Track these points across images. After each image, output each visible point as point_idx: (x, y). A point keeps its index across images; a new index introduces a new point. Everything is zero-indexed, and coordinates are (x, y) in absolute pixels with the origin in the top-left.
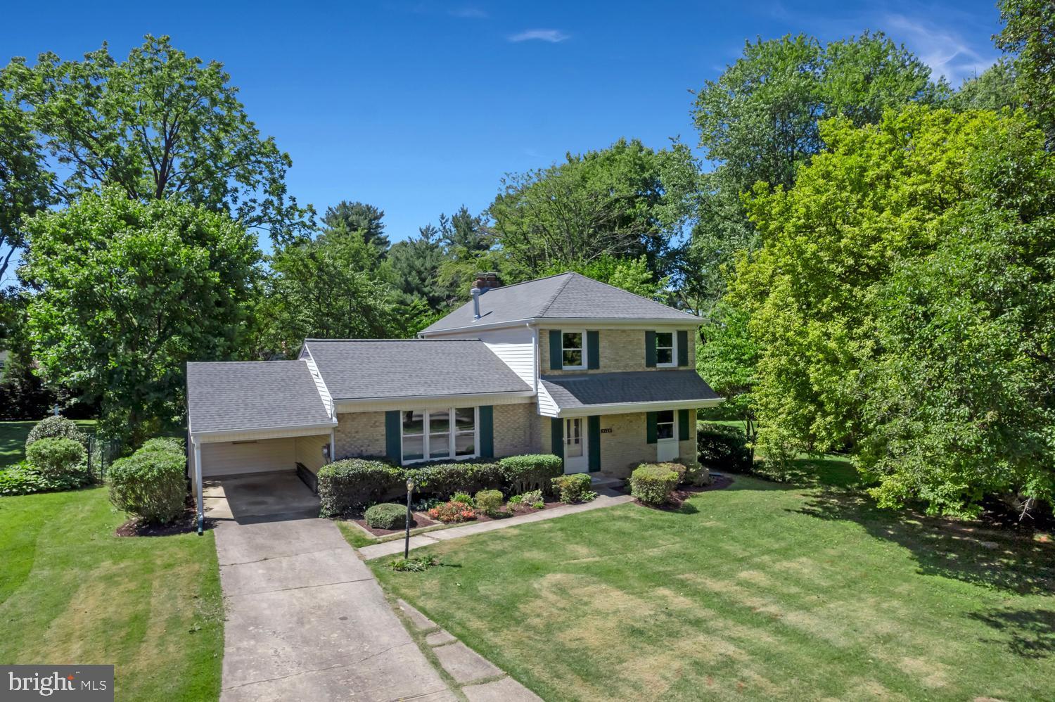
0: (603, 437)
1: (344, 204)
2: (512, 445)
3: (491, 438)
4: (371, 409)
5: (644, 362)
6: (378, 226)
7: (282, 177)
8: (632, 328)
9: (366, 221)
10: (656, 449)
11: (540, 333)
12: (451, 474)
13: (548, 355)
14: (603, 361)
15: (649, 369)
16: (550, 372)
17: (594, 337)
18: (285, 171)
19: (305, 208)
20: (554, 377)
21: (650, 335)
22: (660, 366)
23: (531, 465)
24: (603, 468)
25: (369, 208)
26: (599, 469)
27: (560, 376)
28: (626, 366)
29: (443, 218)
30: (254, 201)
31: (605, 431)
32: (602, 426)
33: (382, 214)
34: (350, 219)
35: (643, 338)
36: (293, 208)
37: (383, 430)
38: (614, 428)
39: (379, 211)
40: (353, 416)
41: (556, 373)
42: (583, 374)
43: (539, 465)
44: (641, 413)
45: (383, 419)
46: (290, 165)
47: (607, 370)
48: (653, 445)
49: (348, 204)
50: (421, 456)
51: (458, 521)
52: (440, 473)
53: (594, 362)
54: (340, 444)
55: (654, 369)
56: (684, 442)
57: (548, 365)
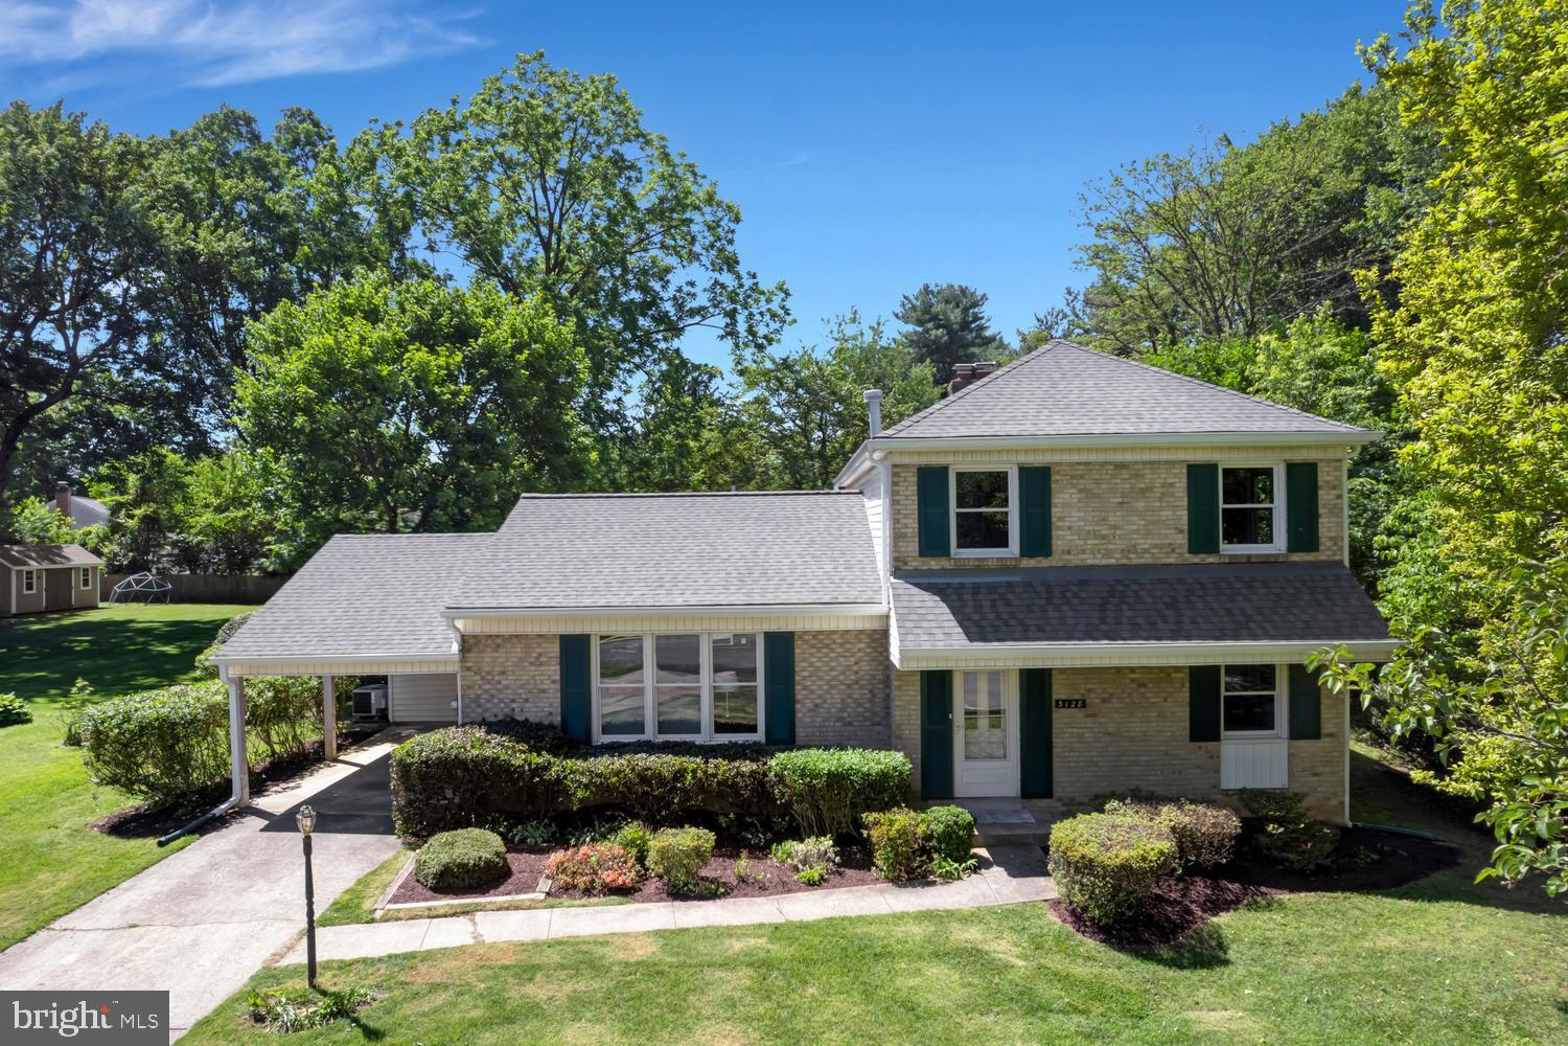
0: (1060, 718)
1: (926, 287)
2: (839, 719)
3: (790, 701)
4: (528, 629)
5: (1182, 540)
6: (976, 318)
7: (731, 242)
8: (1146, 457)
9: (958, 311)
10: (1216, 756)
11: (895, 475)
12: (643, 777)
13: (912, 524)
14: (1061, 538)
15: (1196, 559)
16: (915, 563)
17: (1037, 481)
18: (733, 232)
19: (772, 287)
20: (931, 573)
21: (1200, 476)
22: (1229, 549)
23: (817, 776)
24: (1058, 791)
25: (963, 291)
26: (1048, 793)
27: (943, 572)
28: (1126, 552)
29: (1070, 293)
30: (692, 284)
31: (1067, 703)
32: (1059, 691)
33: (984, 297)
34: (934, 309)
35: (1181, 484)
36: (755, 288)
37: (554, 671)
38: (1093, 699)
39: (979, 294)
40: (497, 641)
41: (934, 564)
42: (1004, 568)
43: (837, 779)
44: (1177, 669)
45: (555, 649)
46: (737, 220)
47: (1074, 560)
48: (1211, 745)
49: (932, 287)
50: (638, 727)
51: (588, 891)
52: (617, 773)
53: (1038, 539)
54: (472, 693)
55: (1211, 559)
56: (1306, 745)
57: (912, 547)
